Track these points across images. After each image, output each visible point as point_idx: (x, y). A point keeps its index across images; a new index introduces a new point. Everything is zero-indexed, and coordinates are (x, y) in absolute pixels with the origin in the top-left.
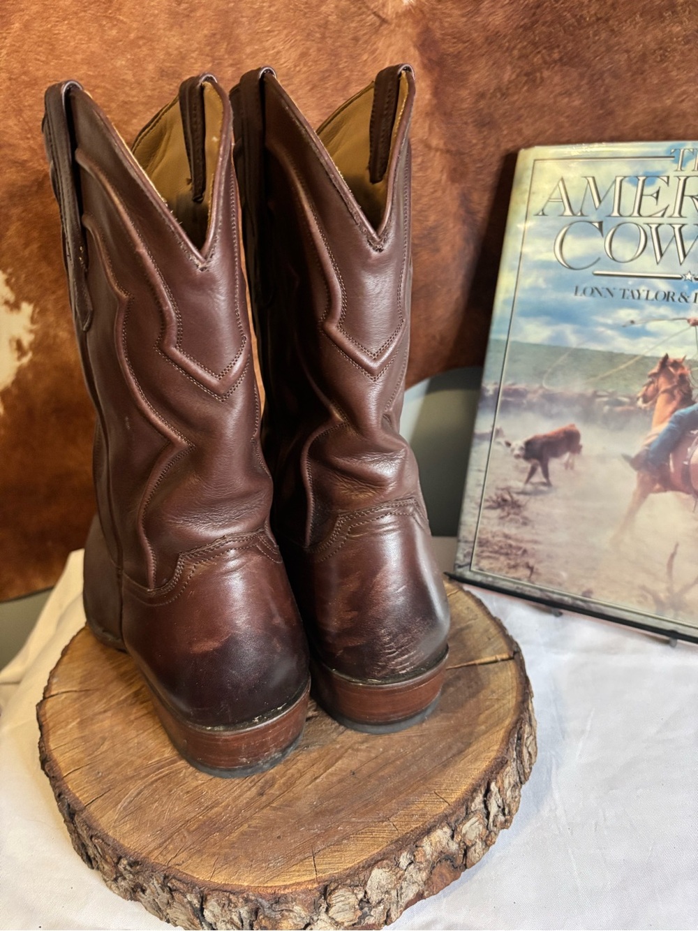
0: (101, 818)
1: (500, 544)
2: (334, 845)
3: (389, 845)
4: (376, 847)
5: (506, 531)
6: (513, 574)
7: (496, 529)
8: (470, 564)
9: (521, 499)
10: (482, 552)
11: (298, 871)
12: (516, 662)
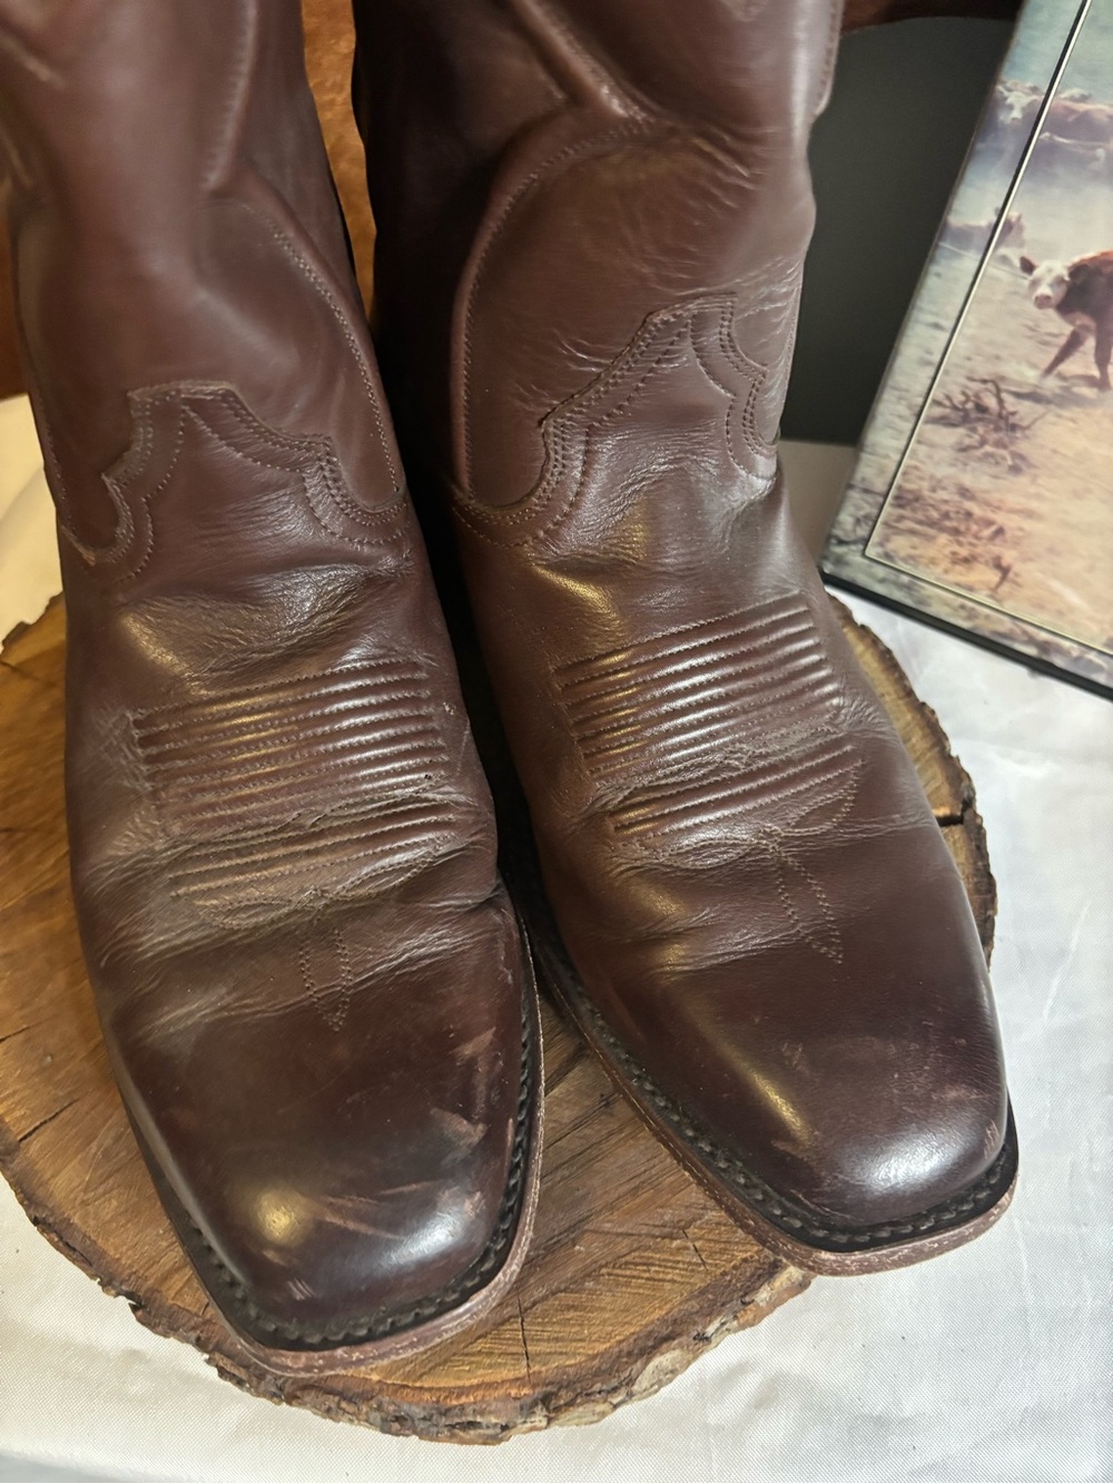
0: (53, 1176)
1: (945, 508)
2: (565, 1290)
3: (687, 1300)
4: (657, 1304)
5: (968, 480)
6: (960, 575)
7: (943, 471)
8: (866, 541)
9: (1024, 409)
10: (901, 518)
11: (490, 1354)
12: (968, 832)
